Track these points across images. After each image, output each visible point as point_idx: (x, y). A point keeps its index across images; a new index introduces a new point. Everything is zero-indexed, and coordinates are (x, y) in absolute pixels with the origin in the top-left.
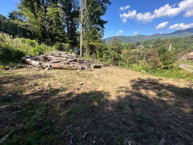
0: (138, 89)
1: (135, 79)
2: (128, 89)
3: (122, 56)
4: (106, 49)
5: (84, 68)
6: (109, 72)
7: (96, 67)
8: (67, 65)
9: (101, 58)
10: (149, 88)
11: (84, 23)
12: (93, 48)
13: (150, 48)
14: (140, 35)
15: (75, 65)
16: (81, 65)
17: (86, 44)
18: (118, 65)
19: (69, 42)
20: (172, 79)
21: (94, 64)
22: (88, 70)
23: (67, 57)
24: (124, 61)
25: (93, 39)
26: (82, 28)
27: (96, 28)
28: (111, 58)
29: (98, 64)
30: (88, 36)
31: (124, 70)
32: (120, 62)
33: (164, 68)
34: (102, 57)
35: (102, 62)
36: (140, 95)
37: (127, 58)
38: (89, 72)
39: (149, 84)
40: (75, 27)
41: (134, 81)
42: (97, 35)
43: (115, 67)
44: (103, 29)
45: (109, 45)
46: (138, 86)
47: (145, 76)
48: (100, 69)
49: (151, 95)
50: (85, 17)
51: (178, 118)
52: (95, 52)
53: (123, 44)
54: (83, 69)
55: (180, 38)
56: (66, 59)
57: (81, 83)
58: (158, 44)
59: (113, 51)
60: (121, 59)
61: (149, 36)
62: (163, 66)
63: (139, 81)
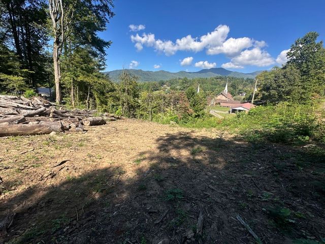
0: (167, 151)
1: (162, 135)
2: (153, 153)
3: (139, 101)
4: (113, 90)
5: (68, 127)
6: (122, 130)
7: (94, 123)
8: (21, 125)
9: (104, 106)
10: (181, 145)
11: (61, 38)
12: (86, 88)
13: (177, 90)
14: (163, 71)
15: (43, 123)
16: (59, 122)
17: (68, 79)
18: (136, 116)
19: (22, 72)
20: (204, 129)
21: (91, 119)
22: (78, 131)
23: (18, 107)
24: (144, 109)
25: (84, 70)
26: (56, 46)
27: (90, 52)
28: (123, 105)
29: (99, 118)
30: (72, 63)
31: (146, 124)
32: (138, 112)
33: (196, 116)
34: (107, 105)
35: (106, 113)
36: (170, 160)
37: (148, 105)
38: (80, 135)
39: (180, 141)
40: (36, 42)
41: (161, 139)
42: (92, 65)
43: (130, 120)
44: (102, 54)
45: (117, 83)
46: (167, 146)
47: (176, 130)
48: (103, 127)
49: (184, 156)
50: (61, 26)
51: (214, 179)
52: (91, 96)
53: (140, 82)
54: (64, 129)
55: (207, 79)
56: (16, 112)
57: (60, 161)
58: (186, 85)
59: (126, 94)
60: (139, 106)
61: (175, 74)
62: (194, 114)
63: (168, 139)
